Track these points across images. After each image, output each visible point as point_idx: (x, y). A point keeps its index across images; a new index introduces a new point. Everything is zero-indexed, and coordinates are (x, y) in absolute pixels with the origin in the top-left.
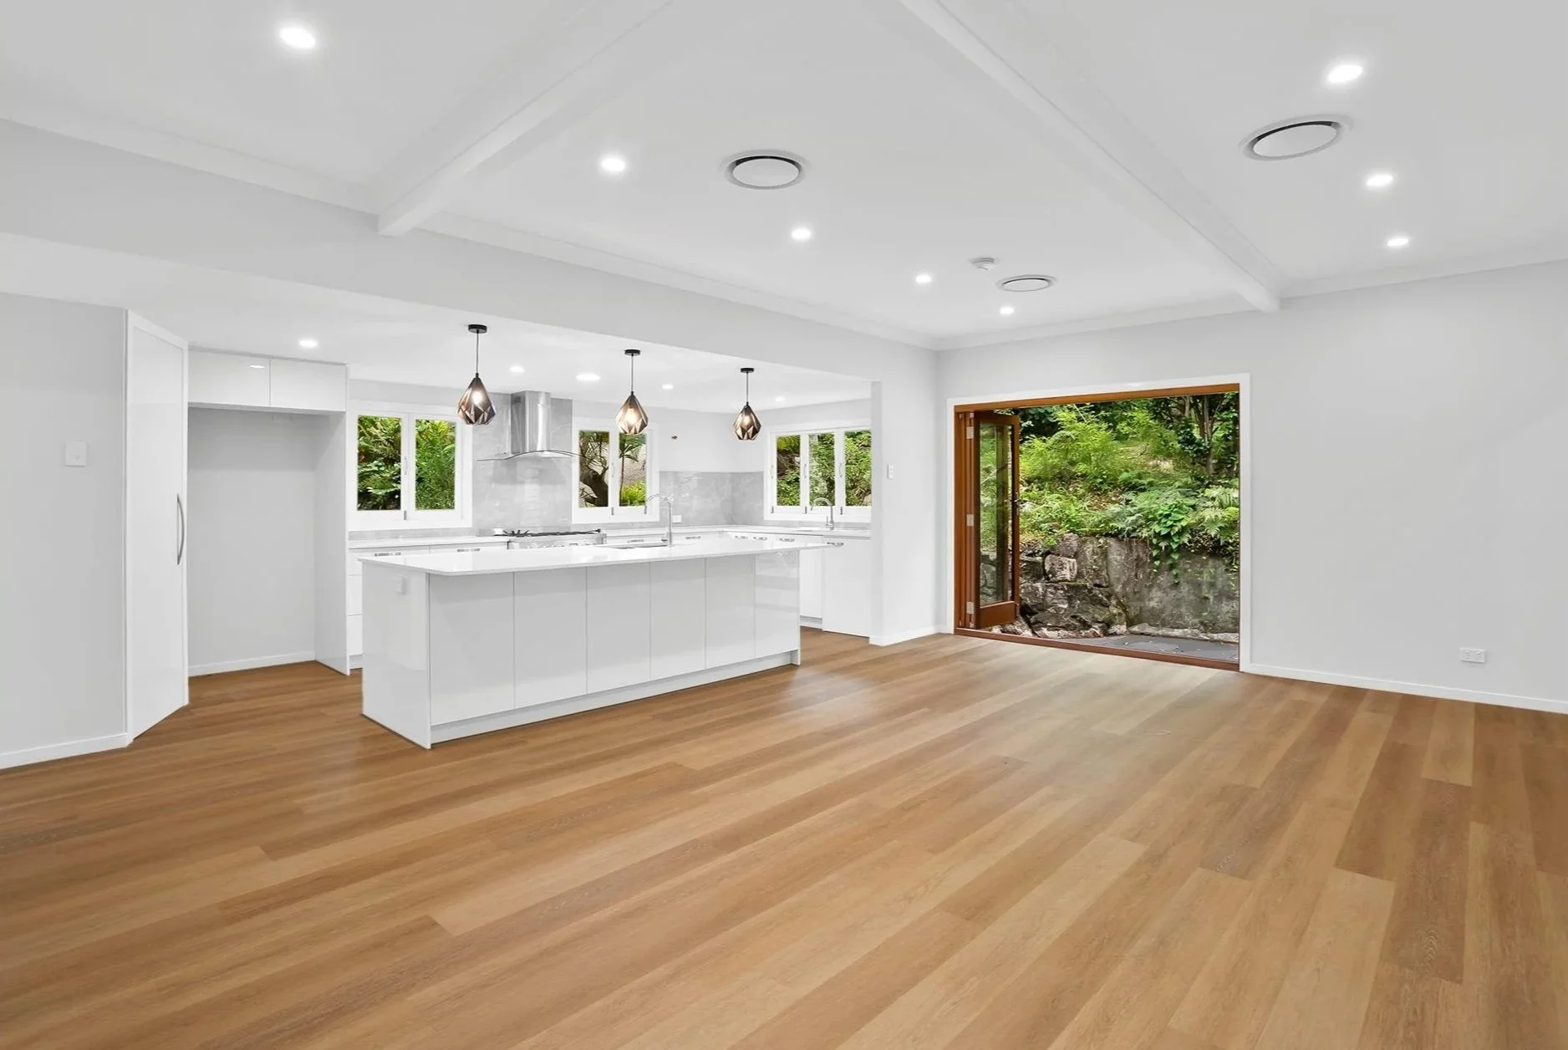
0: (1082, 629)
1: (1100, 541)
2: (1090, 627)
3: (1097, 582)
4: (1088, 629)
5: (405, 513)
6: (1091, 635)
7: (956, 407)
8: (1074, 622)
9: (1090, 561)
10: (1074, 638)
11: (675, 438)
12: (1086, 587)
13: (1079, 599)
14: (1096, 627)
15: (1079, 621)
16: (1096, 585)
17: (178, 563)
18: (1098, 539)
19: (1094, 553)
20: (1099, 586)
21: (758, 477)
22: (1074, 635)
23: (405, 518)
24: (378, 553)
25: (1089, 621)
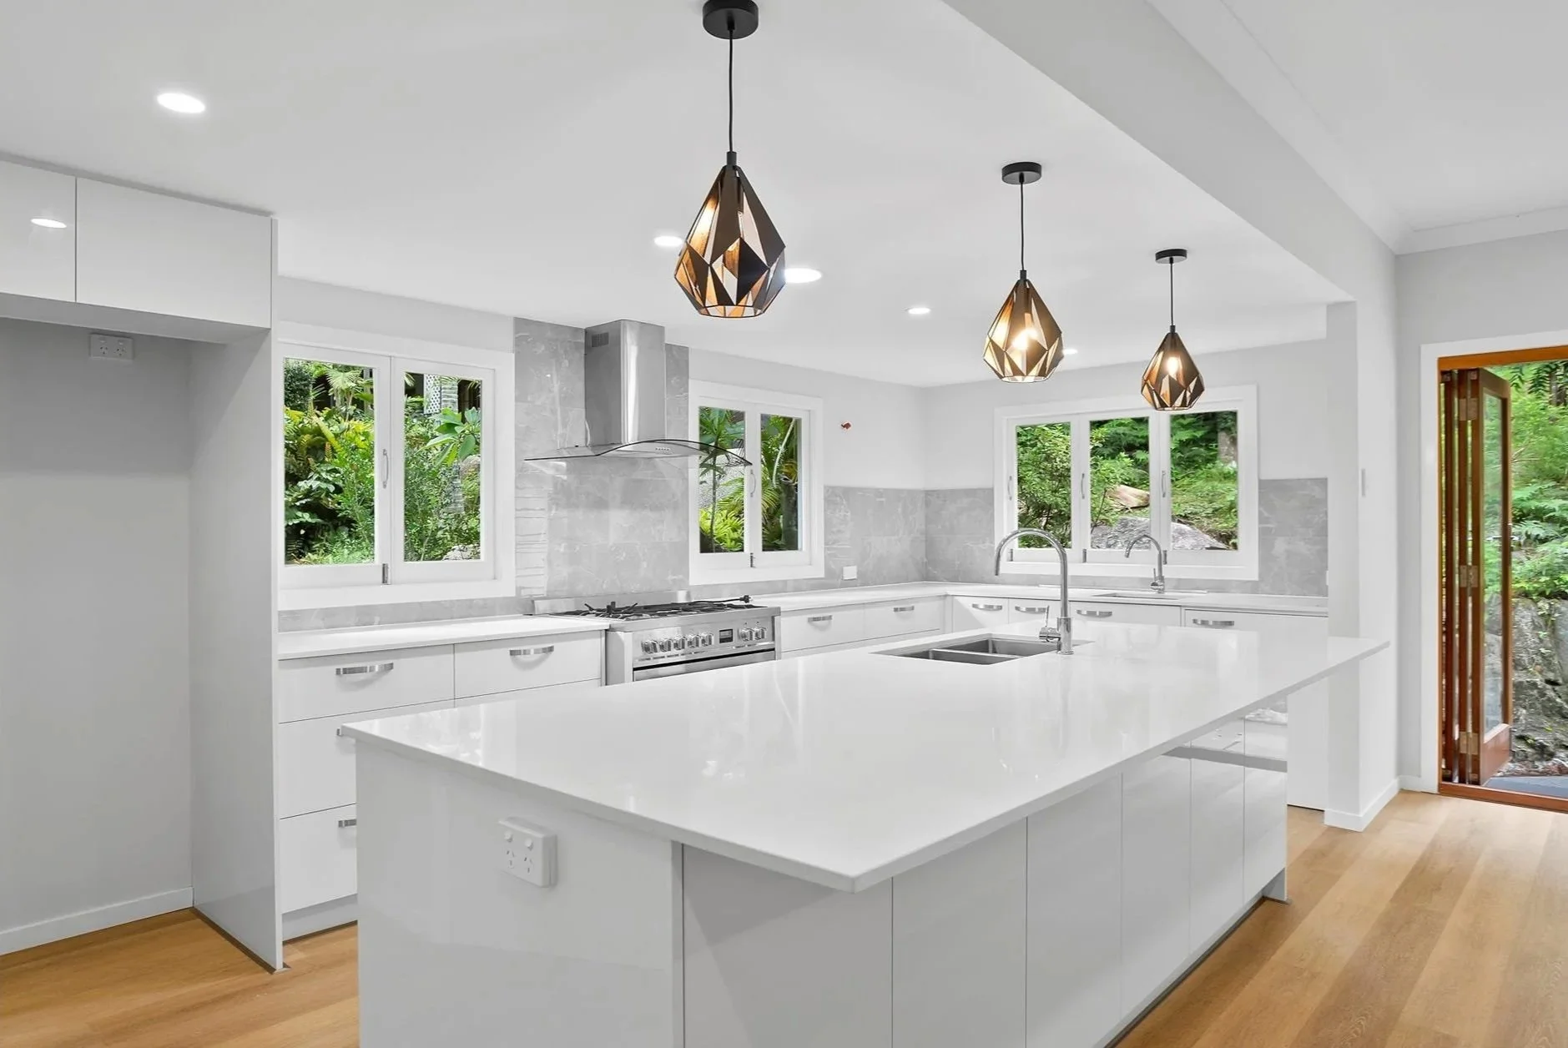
0: (1539, 760)
1: (1540, 604)
2: (1552, 755)
3: (1551, 676)
4: (1548, 760)
5: (384, 568)
6: (1554, 769)
7: (1442, 361)
8: (1522, 746)
9: (1531, 640)
10: (1523, 775)
11: (847, 426)
12: (1534, 685)
13: (1525, 708)
14: (1562, 755)
15: (1532, 746)
16: (1549, 682)
18: (1536, 602)
19: (1536, 627)
20: (1553, 683)
21: (984, 498)
22: (1524, 769)
23: (384, 581)
24: (341, 667)
25: (1551, 748)
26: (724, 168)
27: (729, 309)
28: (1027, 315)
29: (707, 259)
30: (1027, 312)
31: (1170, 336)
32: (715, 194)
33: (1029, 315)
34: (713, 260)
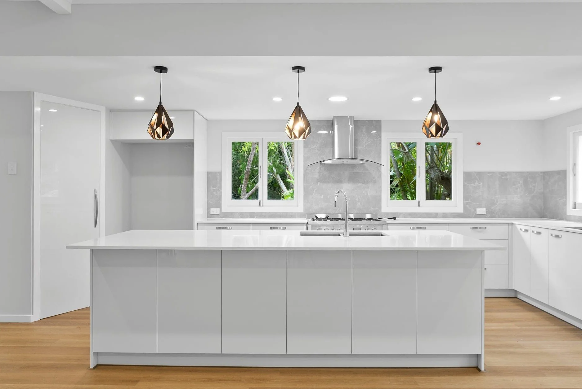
11: (479, 144)
17: (95, 227)
21: (562, 175)
26: (159, 105)
27: (160, 139)
28: (299, 118)
29: (155, 128)
30: (299, 117)
31: (434, 106)
32: (157, 111)
33: (300, 118)
34: (156, 129)
